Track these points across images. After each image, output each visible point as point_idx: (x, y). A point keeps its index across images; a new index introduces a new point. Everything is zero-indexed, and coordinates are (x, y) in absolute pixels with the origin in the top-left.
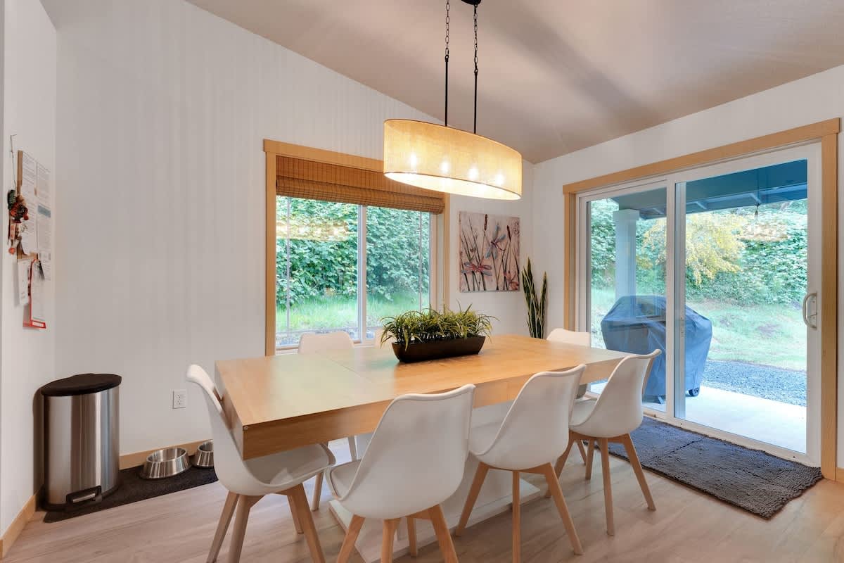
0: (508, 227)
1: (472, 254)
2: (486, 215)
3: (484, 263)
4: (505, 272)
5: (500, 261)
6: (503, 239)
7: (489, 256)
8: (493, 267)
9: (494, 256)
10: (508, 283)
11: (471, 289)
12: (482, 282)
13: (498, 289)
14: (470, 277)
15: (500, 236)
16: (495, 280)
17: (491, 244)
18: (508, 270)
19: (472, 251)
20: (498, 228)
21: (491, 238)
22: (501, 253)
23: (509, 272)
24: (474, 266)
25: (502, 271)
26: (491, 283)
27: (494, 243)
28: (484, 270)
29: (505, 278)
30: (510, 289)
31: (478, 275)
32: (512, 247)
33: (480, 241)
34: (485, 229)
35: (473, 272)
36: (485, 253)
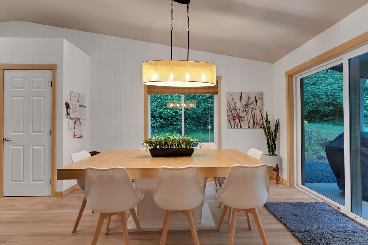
0: (255, 97)
1: (233, 111)
2: (241, 93)
3: (240, 115)
4: (253, 119)
5: (250, 113)
6: (252, 103)
7: (243, 112)
8: (246, 116)
9: (247, 111)
10: (256, 124)
11: (233, 127)
12: (239, 124)
13: (249, 127)
14: (232, 122)
15: (250, 102)
16: (247, 123)
17: (244, 106)
18: (255, 118)
19: (233, 110)
20: (249, 98)
21: (244, 103)
22: (250, 110)
23: (256, 119)
24: (235, 117)
25: (252, 118)
26: (245, 124)
27: (246, 105)
28: (240, 119)
29: (254, 122)
30: (257, 127)
31: (237, 121)
32: (258, 107)
33: (238, 105)
34: (241, 99)
35: (234, 120)
36: (241, 110)
